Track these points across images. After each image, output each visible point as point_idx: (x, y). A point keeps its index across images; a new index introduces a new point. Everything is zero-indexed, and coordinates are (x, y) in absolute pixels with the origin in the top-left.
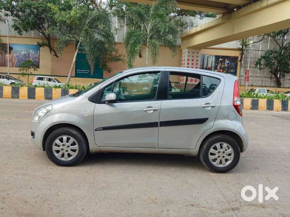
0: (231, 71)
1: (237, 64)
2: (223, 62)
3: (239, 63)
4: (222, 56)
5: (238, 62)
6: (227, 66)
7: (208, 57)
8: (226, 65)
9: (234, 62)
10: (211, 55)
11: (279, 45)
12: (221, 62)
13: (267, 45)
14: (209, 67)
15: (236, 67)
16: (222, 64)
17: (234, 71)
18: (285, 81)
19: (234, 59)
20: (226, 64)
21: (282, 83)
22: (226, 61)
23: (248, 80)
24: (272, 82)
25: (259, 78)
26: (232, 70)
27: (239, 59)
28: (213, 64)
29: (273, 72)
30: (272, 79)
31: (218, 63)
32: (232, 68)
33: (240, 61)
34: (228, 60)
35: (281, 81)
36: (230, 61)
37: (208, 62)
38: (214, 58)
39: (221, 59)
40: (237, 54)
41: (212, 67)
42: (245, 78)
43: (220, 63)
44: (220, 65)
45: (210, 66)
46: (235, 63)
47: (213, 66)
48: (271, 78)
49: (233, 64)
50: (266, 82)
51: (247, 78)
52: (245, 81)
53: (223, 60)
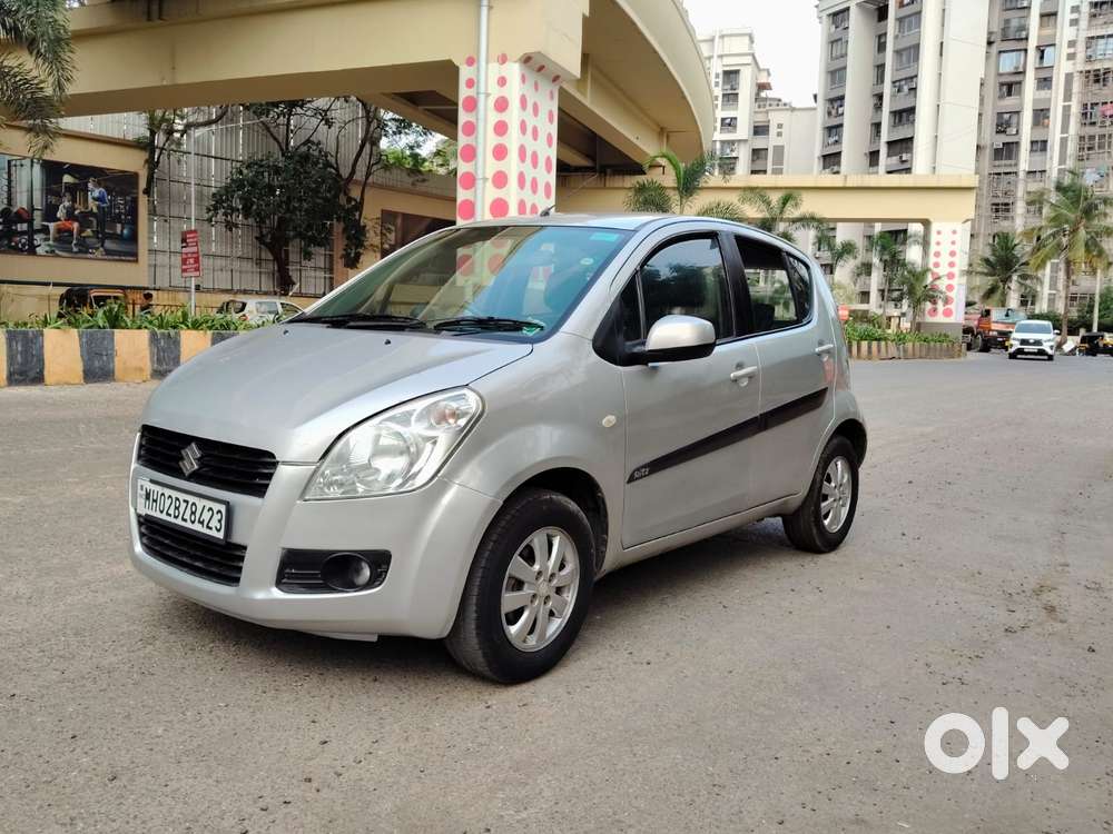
0: (115, 228)
1: (135, 201)
2: (77, 191)
3: (143, 201)
4: (72, 165)
5: (137, 193)
6: (95, 210)
7: (9, 162)
8: (93, 205)
9: (123, 194)
10: (25, 158)
11: (278, 142)
12: (71, 189)
13: (237, 141)
14: (19, 205)
15: (134, 212)
16: (74, 200)
17: (125, 232)
18: (303, 273)
19: (121, 183)
20: (90, 200)
21: (295, 280)
22: (90, 186)
23: (197, 269)
24: (263, 276)
25: (219, 262)
26: (119, 226)
27: (143, 184)
28: (37, 195)
29: (268, 241)
30: (263, 264)
31: (59, 195)
32: (117, 219)
33: (147, 192)
34: (99, 184)
35: (291, 273)
36: (106, 188)
37: (13, 184)
38: (37, 168)
39: (67, 179)
40: (132, 162)
41: (33, 209)
42: (184, 261)
43: (68, 195)
44: (67, 204)
45: (25, 206)
46: (128, 198)
47: (38, 204)
48: (259, 261)
49: (120, 200)
50: (243, 275)
51: (192, 261)
52: (184, 271)
53: (77, 181)
